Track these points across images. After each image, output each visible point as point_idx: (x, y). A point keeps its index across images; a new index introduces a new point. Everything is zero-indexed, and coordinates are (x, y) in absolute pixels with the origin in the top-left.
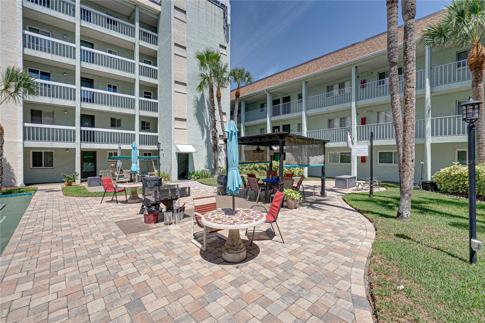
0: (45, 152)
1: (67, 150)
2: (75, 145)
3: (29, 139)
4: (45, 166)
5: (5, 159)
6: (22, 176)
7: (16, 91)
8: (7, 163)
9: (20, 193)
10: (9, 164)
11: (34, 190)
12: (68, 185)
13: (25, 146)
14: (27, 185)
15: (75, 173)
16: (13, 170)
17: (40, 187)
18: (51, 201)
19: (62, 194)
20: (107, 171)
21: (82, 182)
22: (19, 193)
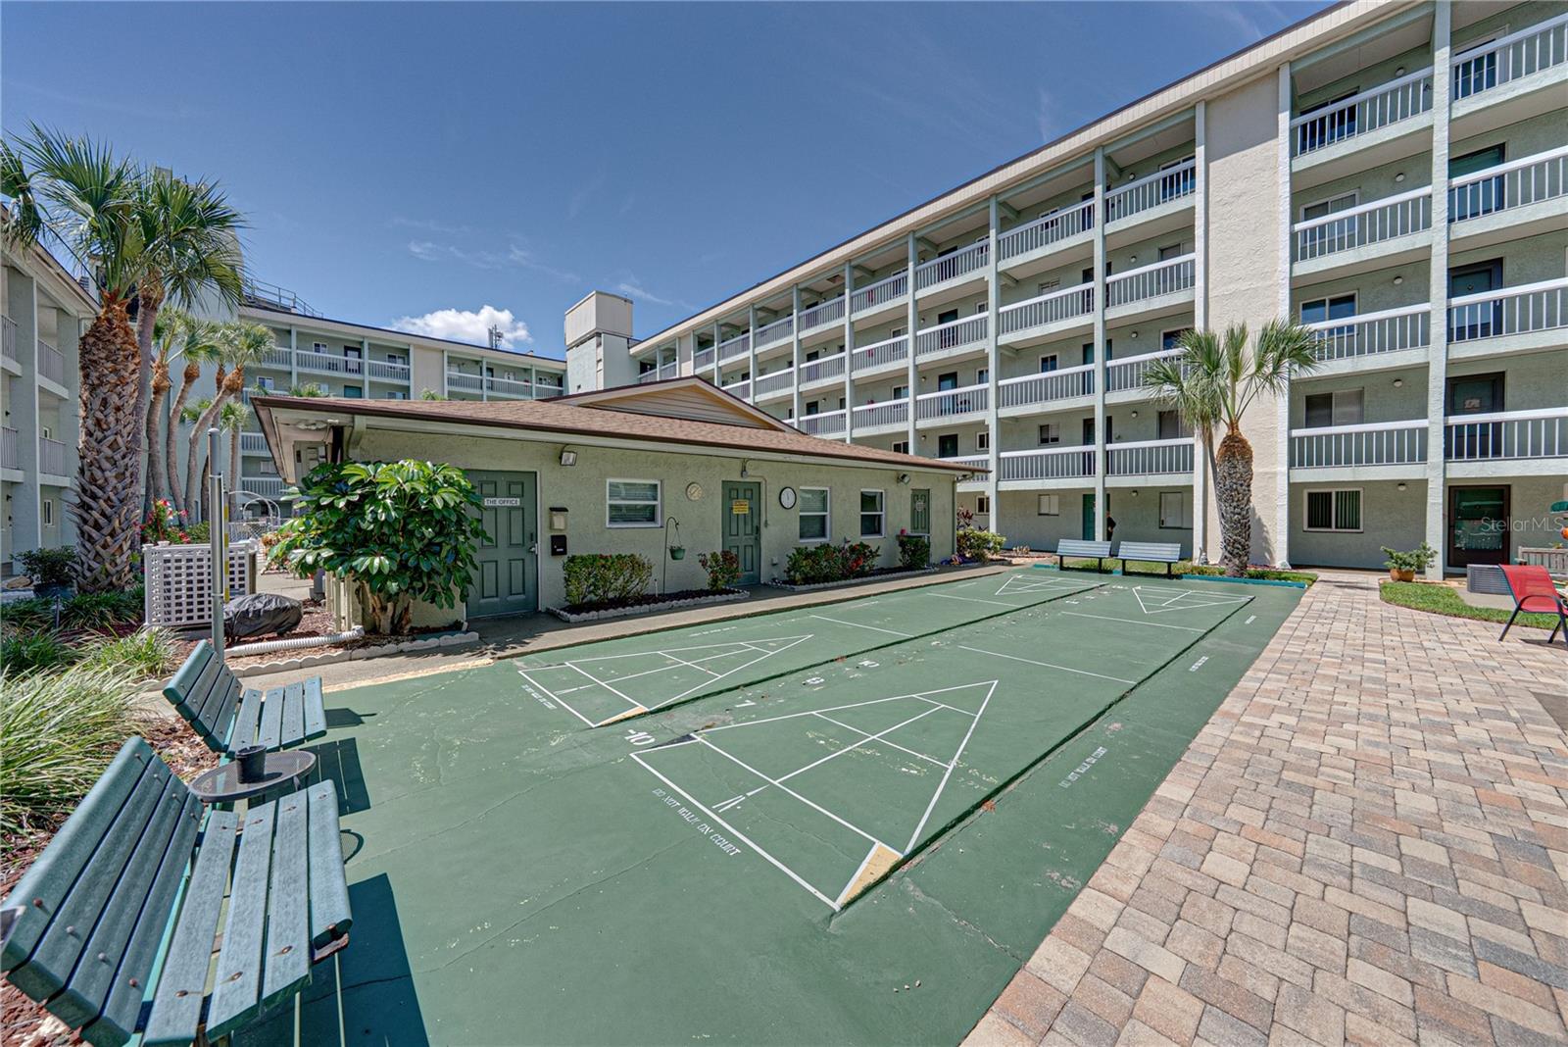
0: (1337, 493)
1: (1400, 485)
2: (1425, 470)
3: (1301, 464)
4: (1337, 527)
5: (1254, 509)
6: (1285, 546)
7: (1276, 370)
8: (1257, 517)
9: (1280, 579)
10: (1260, 519)
11: (1311, 579)
12: (1399, 580)
13: (1291, 481)
14: (1294, 566)
15: (1424, 548)
16: (1267, 532)
17: (1323, 575)
18: (1347, 607)
19: (1378, 598)
20: (1553, 550)
21: (1446, 576)
22: (1277, 581)
